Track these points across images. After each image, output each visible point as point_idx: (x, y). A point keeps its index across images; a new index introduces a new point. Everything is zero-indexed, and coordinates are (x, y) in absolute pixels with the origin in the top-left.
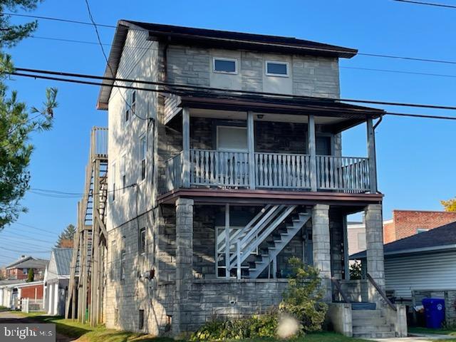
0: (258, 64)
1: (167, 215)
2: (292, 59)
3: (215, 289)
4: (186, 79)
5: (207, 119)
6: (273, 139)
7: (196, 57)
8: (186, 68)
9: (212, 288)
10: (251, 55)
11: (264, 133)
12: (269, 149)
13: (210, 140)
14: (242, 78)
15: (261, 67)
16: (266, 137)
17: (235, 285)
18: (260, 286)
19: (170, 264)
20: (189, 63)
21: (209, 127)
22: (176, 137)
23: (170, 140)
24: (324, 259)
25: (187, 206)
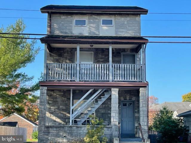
0: (97, 21)
1: (49, 95)
2: (115, 17)
3: (56, 130)
4: (60, 30)
5: (70, 48)
6: (104, 57)
7: (66, 19)
8: (61, 25)
9: (55, 129)
10: (94, 16)
11: (99, 54)
12: (102, 61)
13: (71, 59)
14: (89, 28)
15: (99, 22)
16: (100, 56)
17: (66, 128)
18: (79, 129)
19: (50, 117)
20: (62, 23)
21: (71, 52)
22: (54, 58)
23: (52, 59)
24: (114, 116)
25: (43, 90)
